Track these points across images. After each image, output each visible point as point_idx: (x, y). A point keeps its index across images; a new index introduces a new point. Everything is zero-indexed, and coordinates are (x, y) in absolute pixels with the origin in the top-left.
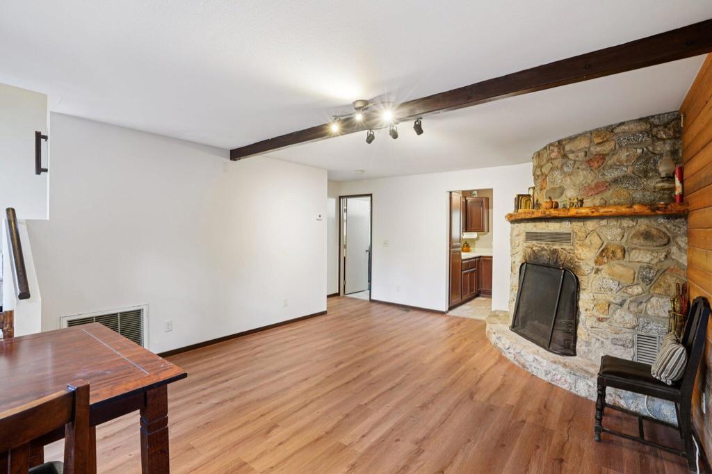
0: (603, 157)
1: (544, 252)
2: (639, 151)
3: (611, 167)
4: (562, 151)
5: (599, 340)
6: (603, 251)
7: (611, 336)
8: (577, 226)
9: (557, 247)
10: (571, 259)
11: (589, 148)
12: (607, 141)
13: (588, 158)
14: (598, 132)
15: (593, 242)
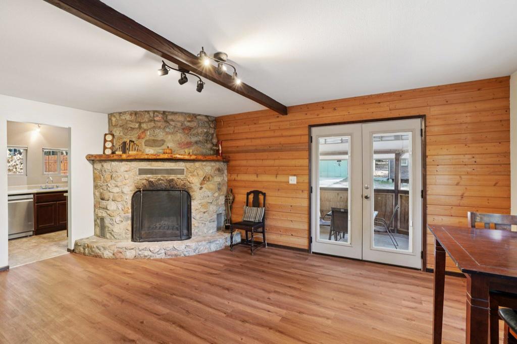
0: (190, 129)
1: (160, 182)
2: (205, 130)
3: (194, 135)
4: (165, 118)
5: (203, 223)
6: (204, 178)
7: (209, 219)
8: (188, 165)
9: (172, 177)
10: (184, 184)
11: (184, 121)
12: (193, 121)
13: (183, 127)
14: (189, 115)
15: (199, 173)
